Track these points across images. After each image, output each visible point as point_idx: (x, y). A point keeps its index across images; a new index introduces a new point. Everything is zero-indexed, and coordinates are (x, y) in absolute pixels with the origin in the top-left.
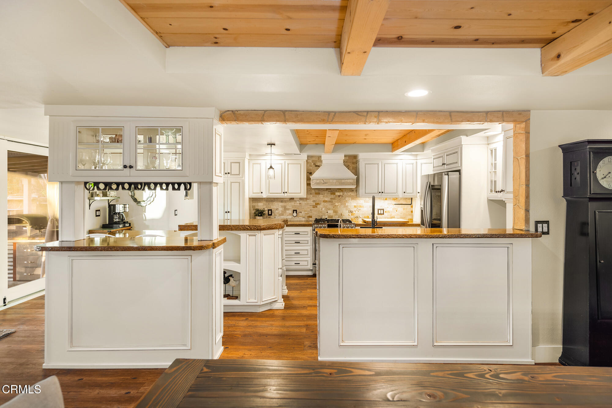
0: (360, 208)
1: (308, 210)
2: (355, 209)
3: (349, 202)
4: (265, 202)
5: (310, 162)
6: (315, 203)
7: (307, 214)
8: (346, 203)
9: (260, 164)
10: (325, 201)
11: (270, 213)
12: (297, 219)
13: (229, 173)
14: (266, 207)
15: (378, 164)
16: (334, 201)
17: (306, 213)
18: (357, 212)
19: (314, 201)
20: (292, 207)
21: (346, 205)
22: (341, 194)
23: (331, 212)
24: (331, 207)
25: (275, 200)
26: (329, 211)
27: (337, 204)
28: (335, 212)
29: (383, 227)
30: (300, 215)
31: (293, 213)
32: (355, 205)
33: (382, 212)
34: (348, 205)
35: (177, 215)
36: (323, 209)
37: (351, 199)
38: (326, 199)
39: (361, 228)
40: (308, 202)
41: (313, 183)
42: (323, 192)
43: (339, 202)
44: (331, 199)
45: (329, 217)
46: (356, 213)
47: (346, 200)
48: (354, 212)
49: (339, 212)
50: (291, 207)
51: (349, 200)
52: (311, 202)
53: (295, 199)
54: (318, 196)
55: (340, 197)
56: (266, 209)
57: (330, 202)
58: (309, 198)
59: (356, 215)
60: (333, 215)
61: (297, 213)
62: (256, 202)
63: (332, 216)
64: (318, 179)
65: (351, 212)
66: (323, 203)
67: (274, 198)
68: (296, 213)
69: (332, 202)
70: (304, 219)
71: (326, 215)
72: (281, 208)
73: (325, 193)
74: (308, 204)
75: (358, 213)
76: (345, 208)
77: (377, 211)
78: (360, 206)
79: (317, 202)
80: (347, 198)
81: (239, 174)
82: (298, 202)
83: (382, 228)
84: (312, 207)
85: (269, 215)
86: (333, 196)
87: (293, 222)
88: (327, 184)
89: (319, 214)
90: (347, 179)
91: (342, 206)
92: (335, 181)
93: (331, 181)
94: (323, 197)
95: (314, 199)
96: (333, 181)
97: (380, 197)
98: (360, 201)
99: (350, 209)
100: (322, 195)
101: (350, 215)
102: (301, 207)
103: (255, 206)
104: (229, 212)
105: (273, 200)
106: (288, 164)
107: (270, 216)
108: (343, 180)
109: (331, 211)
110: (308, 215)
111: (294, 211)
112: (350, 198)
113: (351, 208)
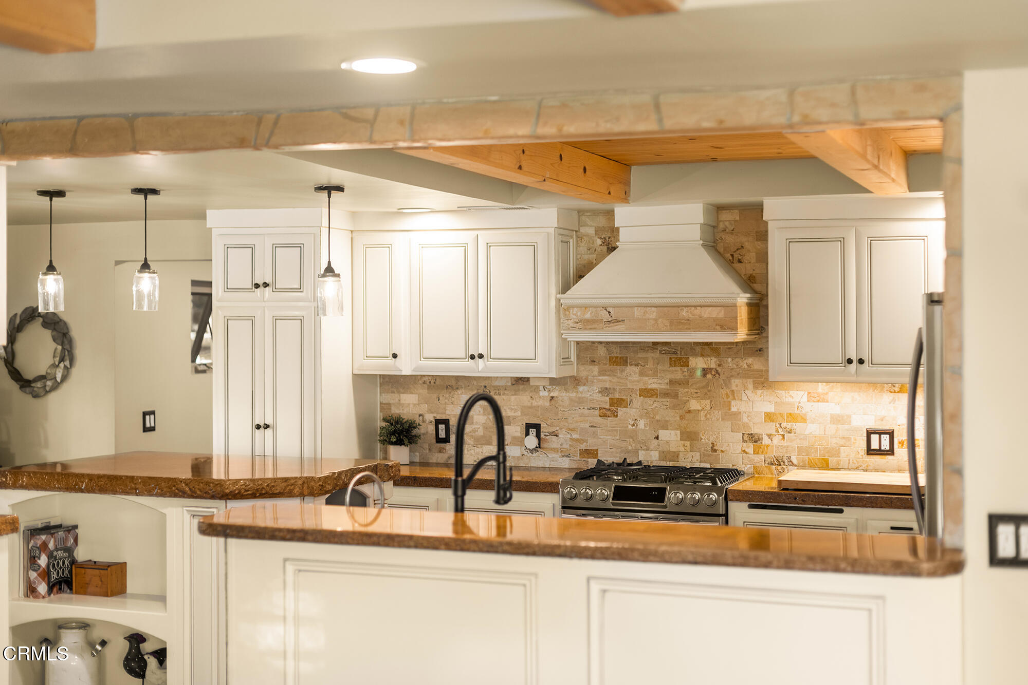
0: (789, 426)
1: (582, 425)
2: (771, 428)
3: (745, 398)
4: (424, 391)
5: (587, 235)
6: (607, 399)
7: (577, 440)
8: (733, 403)
9: (389, 246)
10: (647, 393)
11: (442, 434)
12: (540, 460)
13: (266, 285)
14: (430, 411)
15: (842, 240)
16: (682, 391)
17: (575, 436)
18: (777, 440)
19: (604, 391)
20: (523, 414)
21: (734, 409)
22: (713, 366)
23: (671, 437)
24: (672, 416)
25: (460, 383)
26: (663, 434)
27: (694, 405)
28: (690, 436)
29: (844, 508)
30: (554, 445)
31: (527, 434)
32: (768, 411)
33: (886, 445)
34: (742, 409)
35: (152, 429)
36: (642, 424)
37: (751, 386)
38: (653, 384)
39: (751, 506)
40: (584, 395)
41: (570, 322)
42: (640, 355)
43: (705, 397)
44: (672, 382)
45: (664, 455)
46: (775, 445)
47: (734, 388)
48: (766, 440)
49: (706, 439)
50: (519, 413)
51: (746, 388)
52: (591, 393)
53: (532, 383)
54: (622, 371)
55: (709, 376)
56: (430, 417)
57: (666, 394)
58: (587, 379)
59: (773, 453)
60: (682, 449)
61: (542, 436)
62: (395, 390)
63: (675, 456)
64: (586, 307)
65: (754, 439)
66: (638, 401)
67: (458, 378)
68: (538, 436)
69: (676, 396)
70: (565, 463)
71: (652, 447)
72: (484, 414)
73: (646, 360)
74: (581, 401)
75: (785, 443)
76: (728, 424)
77: (865, 439)
78: (792, 418)
79: (617, 396)
80: (736, 383)
81: (300, 289)
82: (546, 394)
83: (841, 511)
84: (597, 412)
85: (439, 440)
86: (678, 373)
87: (526, 473)
88: (621, 326)
89: (623, 444)
90: (701, 306)
91: (717, 414)
92: (653, 314)
93: (637, 313)
94: (642, 374)
95: (607, 381)
96: (645, 313)
97: (854, 379)
98: (791, 392)
99: (749, 427)
100: (637, 365)
101: (750, 450)
102: (557, 414)
103: (389, 404)
104: (267, 426)
105: (453, 383)
106: (488, 246)
107: (442, 445)
108: (685, 309)
109: (673, 432)
110: (583, 447)
111: (529, 427)
112: (750, 383)
113: (751, 424)
